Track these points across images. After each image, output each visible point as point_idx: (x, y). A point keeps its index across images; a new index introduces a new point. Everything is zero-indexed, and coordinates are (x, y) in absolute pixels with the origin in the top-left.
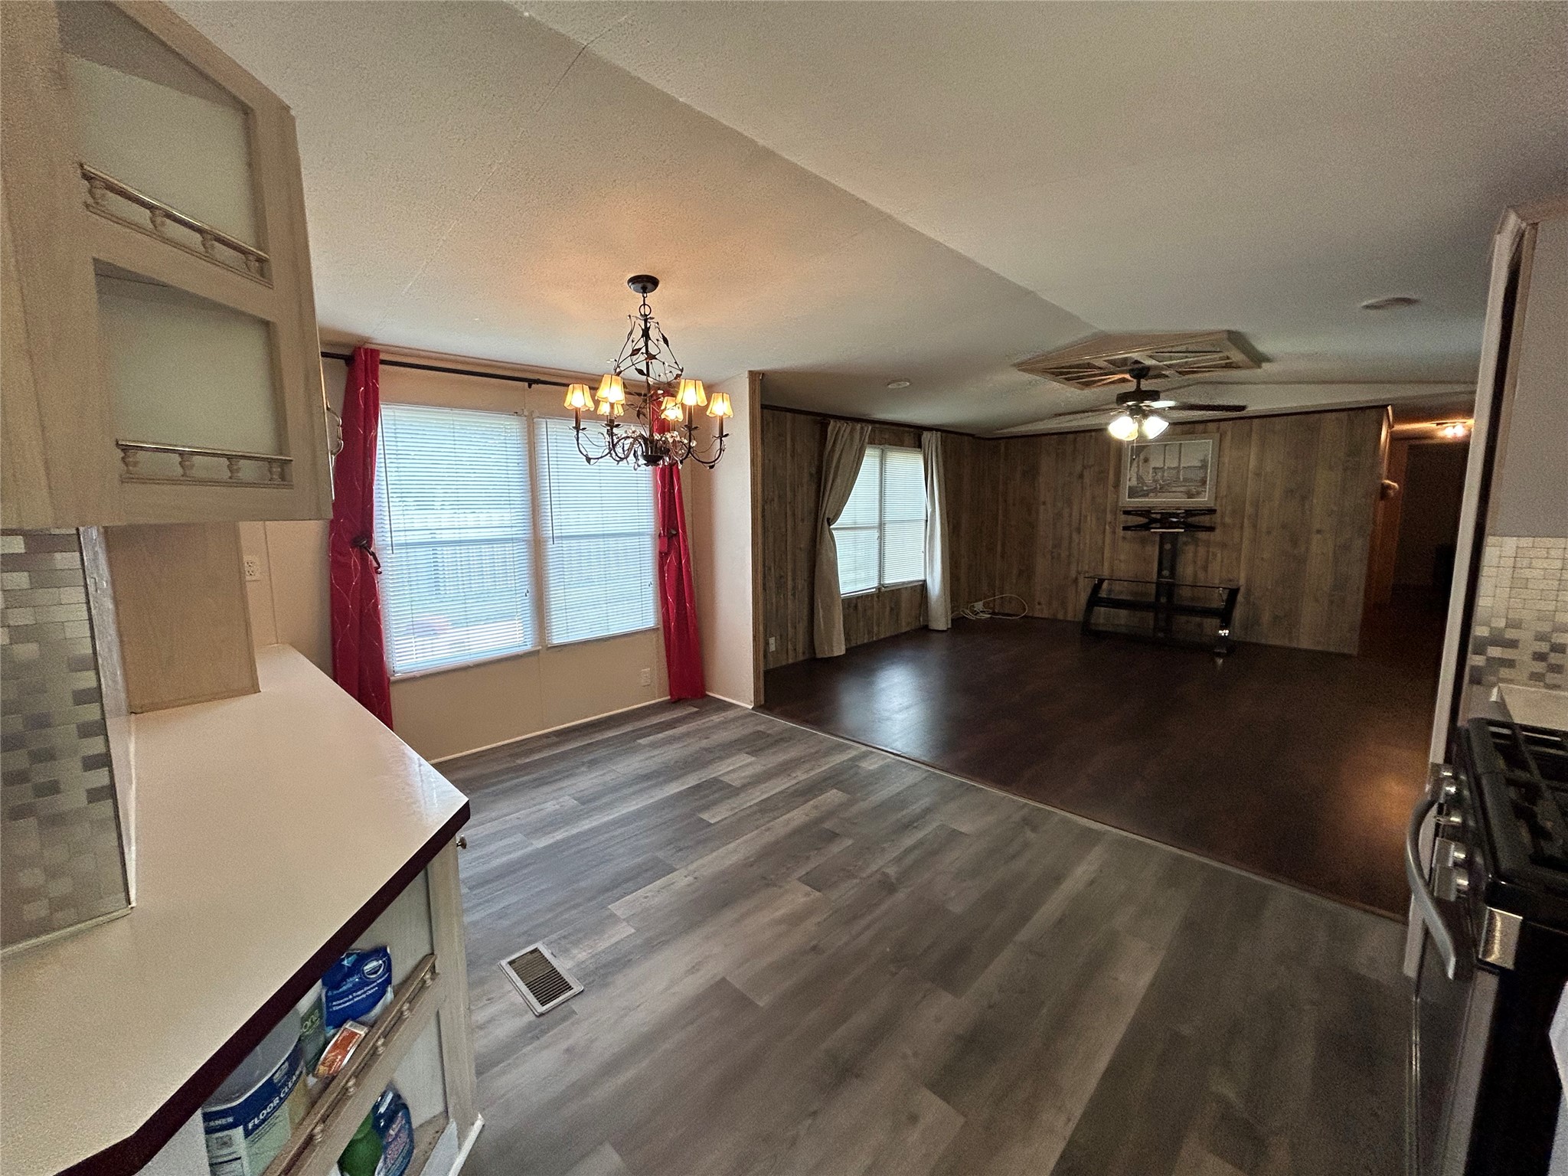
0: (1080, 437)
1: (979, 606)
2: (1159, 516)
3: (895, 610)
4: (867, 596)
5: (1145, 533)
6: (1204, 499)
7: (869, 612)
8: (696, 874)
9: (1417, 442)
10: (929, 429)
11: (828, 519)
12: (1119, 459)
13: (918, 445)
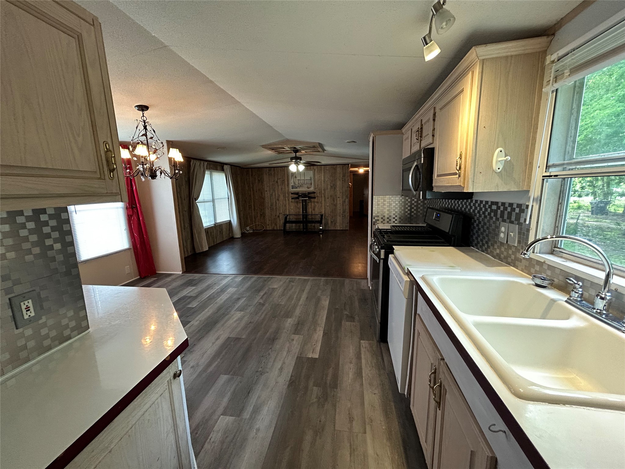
0: (275, 169)
1: (248, 228)
2: (301, 194)
3: (221, 232)
4: (211, 228)
5: (298, 200)
6: (312, 189)
7: (212, 234)
8: (199, 320)
9: (356, 173)
10: (226, 164)
11: (195, 199)
12: (288, 177)
13: (222, 170)
